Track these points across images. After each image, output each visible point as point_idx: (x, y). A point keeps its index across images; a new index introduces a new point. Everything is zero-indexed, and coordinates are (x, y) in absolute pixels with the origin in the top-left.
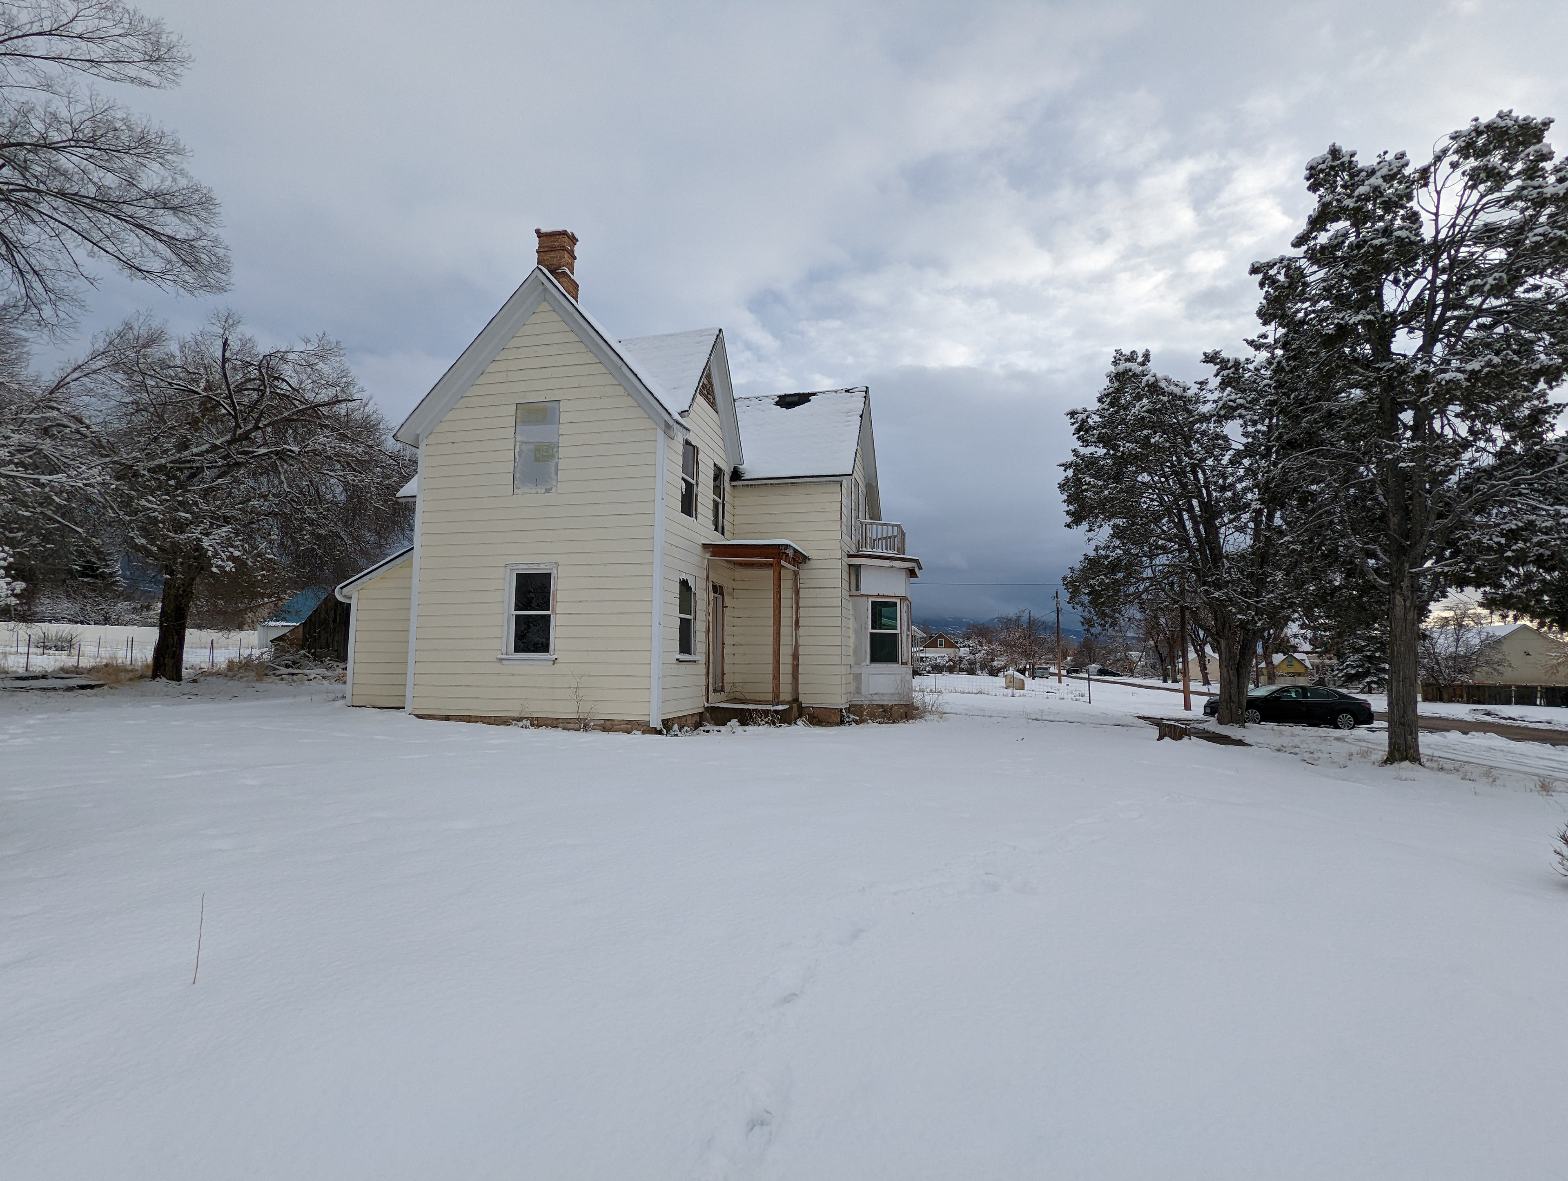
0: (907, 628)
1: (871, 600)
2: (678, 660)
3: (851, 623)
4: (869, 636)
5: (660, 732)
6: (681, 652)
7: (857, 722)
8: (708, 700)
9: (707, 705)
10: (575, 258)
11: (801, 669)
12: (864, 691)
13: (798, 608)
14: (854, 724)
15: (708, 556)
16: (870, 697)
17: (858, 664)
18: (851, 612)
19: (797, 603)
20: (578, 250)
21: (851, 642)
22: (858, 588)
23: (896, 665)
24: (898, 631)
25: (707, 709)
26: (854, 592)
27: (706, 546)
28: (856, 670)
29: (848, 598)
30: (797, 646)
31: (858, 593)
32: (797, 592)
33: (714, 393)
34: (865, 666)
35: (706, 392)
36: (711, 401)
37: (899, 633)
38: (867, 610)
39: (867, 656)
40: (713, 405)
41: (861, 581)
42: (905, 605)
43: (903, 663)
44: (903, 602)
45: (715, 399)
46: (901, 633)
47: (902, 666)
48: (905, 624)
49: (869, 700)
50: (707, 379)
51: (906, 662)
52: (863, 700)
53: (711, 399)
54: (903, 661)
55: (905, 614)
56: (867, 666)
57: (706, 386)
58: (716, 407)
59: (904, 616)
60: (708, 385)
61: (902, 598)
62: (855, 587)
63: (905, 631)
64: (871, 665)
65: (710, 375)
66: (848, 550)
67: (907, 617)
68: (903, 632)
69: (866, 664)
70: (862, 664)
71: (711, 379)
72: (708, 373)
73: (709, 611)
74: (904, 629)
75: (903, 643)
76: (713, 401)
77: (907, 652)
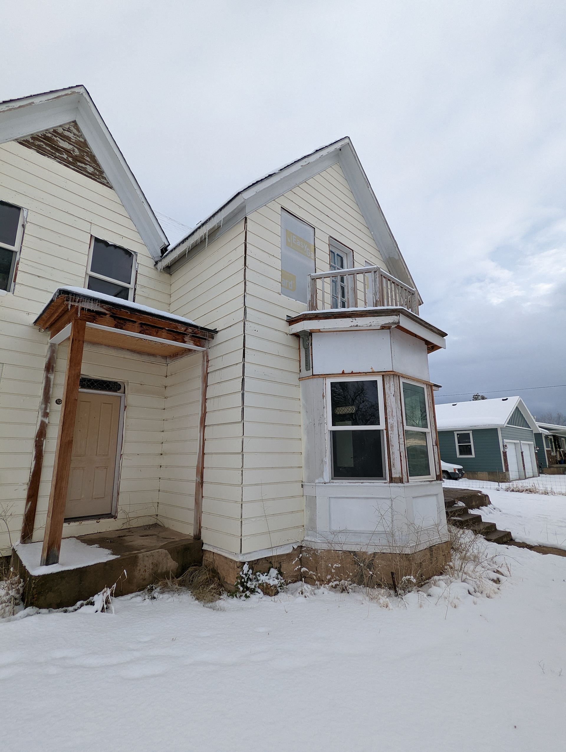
0: (399, 420)
1: (329, 381)
4: (328, 436)
7: (268, 591)
12: (321, 525)
13: (205, 400)
14: (259, 595)
15: (49, 339)
16: (331, 537)
17: (311, 480)
18: (302, 402)
19: (205, 393)
21: (303, 446)
22: (309, 365)
24: (382, 426)
26: (305, 373)
27: (37, 324)
28: (308, 491)
29: (297, 382)
30: (202, 455)
31: (310, 373)
32: (205, 378)
33: (98, 165)
34: (322, 484)
35: (69, 158)
36: (90, 172)
37: (383, 430)
38: (323, 396)
39: (324, 466)
40: (97, 177)
41: (312, 356)
42: (392, 383)
43: (393, 479)
44: (388, 380)
45: (102, 172)
46: (387, 429)
47: (391, 484)
48: (395, 414)
49: (329, 543)
50: (76, 145)
51: (399, 478)
52: (319, 541)
53: (90, 169)
54: (394, 476)
55: (393, 399)
56: (324, 484)
57: (67, 151)
58: (105, 181)
59: (392, 401)
60: (74, 151)
61: (384, 373)
62: (306, 366)
63: (394, 425)
64: (333, 482)
65: (85, 144)
66: (287, 315)
67: (396, 402)
68: (392, 427)
69: (323, 481)
70: (317, 481)
71: (90, 149)
72: (79, 140)
73: (48, 411)
74: (392, 422)
75: (393, 446)
76: (96, 174)
77: (401, 460)
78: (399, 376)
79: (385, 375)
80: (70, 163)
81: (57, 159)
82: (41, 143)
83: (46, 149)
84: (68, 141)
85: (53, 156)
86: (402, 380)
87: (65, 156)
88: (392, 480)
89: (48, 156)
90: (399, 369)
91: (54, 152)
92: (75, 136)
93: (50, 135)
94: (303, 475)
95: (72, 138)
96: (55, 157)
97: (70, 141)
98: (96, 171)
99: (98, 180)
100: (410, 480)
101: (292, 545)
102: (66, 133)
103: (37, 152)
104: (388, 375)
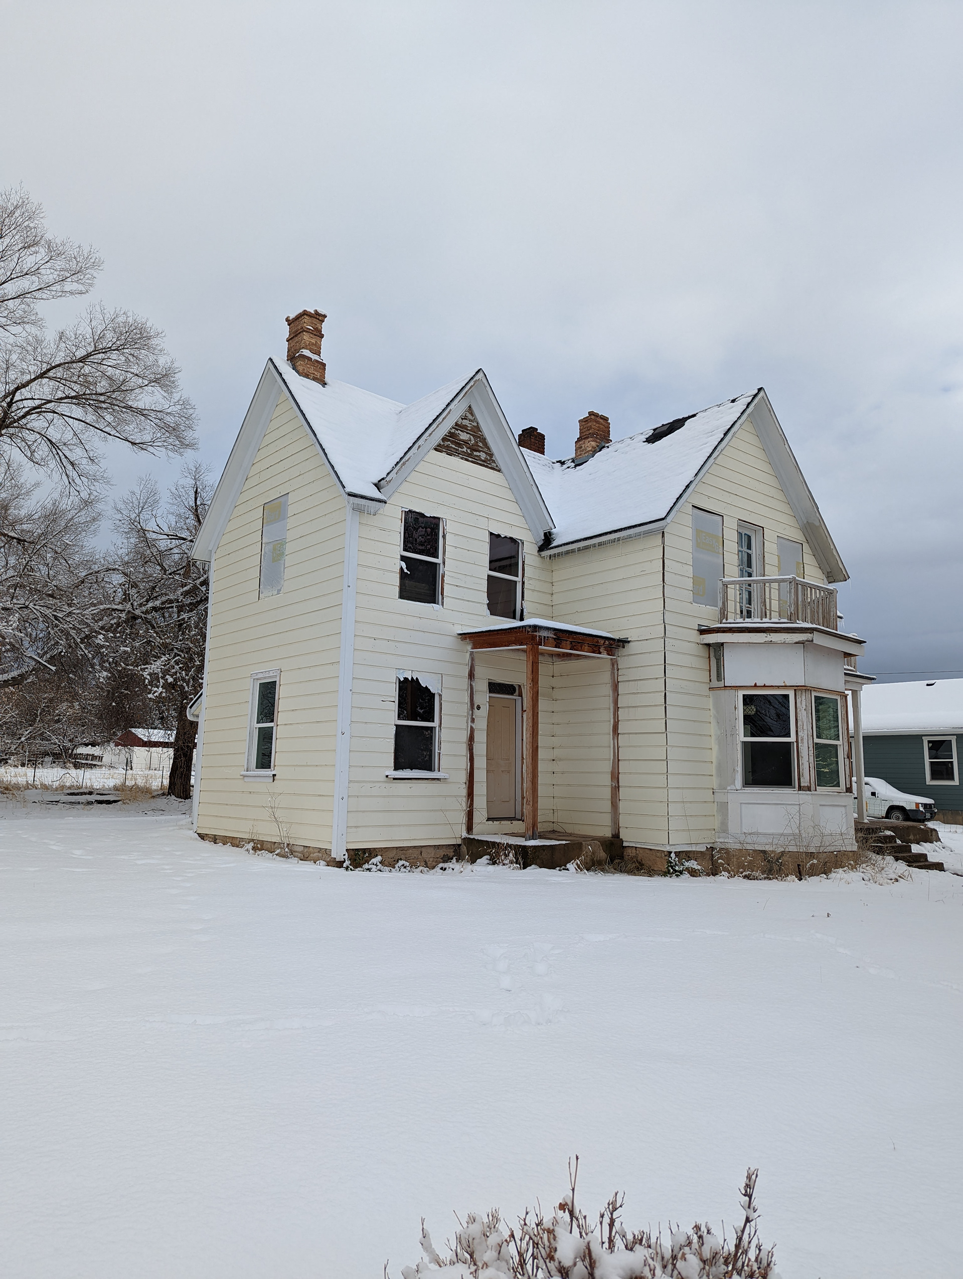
0: (809, 733)
1: (741, 693)
2: (387, 776)
3: (713, 729)
4: (739, 748)
5: (340, 864)
6: (397, 767)
7: (693, 873)
8: (470, 829)
9: (465, 834)
10: (322, 336)
11: (622, 793)
12: (733, 828)
13: (616, 709)
14: (686, 875)
15: (469, 648)
16: (742, 838)
17: (723, 787)
18: (712, 712)
19: (616, 702)
20: (325, 328)
21: (714, 755)
22: (720, 677)
23: (786, 791)
24: (792, 739)
25: (465, 840)
26: (715, 683)
27: (464, 636)
28: (719, 797)
29: (707, 692)
30: (617, 761)
31: (721, 684)
32: (615, 687)
33: (489, 448)
34: (734, 791)
35: (468, 450)
36: (483, 459)
37: (793, 742)
38: (735, 708)
39: (736, 776)
40: (489, 462)
41: (724, 667)
42: (804, 698)
43: (802, 788)
44: (800, 695)
45: (491, 455)
46: (797, 742)
47: (799, 792)
48: (805, 727)
49: (740, 843)
50: (471, 433)
51: (808, 786)
52: (732, 842)
53: (483, 456)
54: (802, 785)
55: (804, 713)
56: (736, 791)
57: (466, 442)
58: (495, 465)
59: (803, 715)
60: (470, 441)
61: (796, 688)
62: (717, 677)
63: (804, 738)
64: (744, 790)
65: (478, 428)
66: (698, 625)
67: (807, 717)
68: (802, 740)
69: (735, 788)
70: (729, 788)
71: (481, 432)
72: (473, 426)
73: (474, 717)
74: (803, 735)
75: (802, 757)
76: (487, 459)
77: (810, 771)
78: (811, 690)
79: (797, 689)
80: (470, 455)
81: (460, 455)
82: (449, 443)
83: (451, 447)
84: (465, 431)
85: (457, 453)
86: (814, 694)
87: (465, 450)
88: (800, 788)
89: (455, 455)
90: (811, 683)
91: (457, 448)
92: (470, 423)
93: (453, 430)
94: (714, 782)
95: (469, 425)
96: (459, 454)
97: (467, 430)
98: (487, 457)
99: (489, 466)
100: (817, 790)
101: (705, 845)
102: (466, 422)
103: (447, 454)
104: (800, 690)
